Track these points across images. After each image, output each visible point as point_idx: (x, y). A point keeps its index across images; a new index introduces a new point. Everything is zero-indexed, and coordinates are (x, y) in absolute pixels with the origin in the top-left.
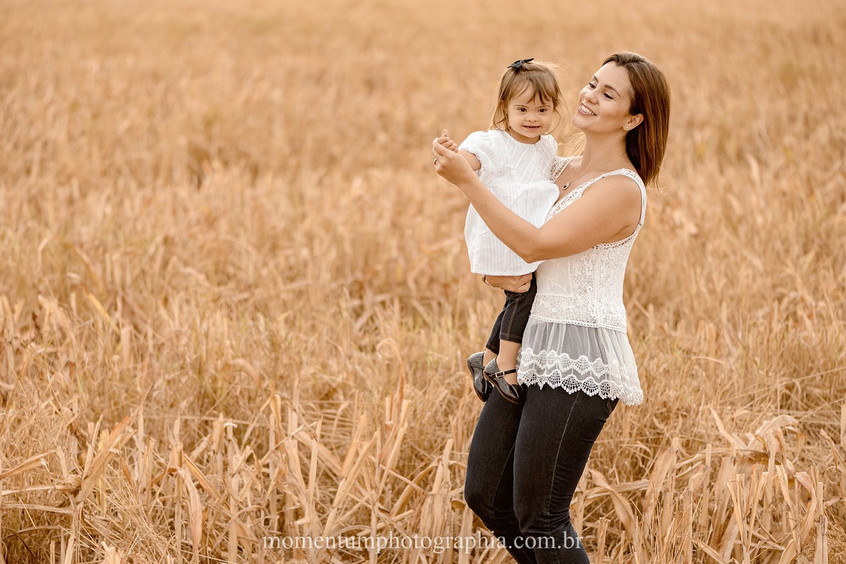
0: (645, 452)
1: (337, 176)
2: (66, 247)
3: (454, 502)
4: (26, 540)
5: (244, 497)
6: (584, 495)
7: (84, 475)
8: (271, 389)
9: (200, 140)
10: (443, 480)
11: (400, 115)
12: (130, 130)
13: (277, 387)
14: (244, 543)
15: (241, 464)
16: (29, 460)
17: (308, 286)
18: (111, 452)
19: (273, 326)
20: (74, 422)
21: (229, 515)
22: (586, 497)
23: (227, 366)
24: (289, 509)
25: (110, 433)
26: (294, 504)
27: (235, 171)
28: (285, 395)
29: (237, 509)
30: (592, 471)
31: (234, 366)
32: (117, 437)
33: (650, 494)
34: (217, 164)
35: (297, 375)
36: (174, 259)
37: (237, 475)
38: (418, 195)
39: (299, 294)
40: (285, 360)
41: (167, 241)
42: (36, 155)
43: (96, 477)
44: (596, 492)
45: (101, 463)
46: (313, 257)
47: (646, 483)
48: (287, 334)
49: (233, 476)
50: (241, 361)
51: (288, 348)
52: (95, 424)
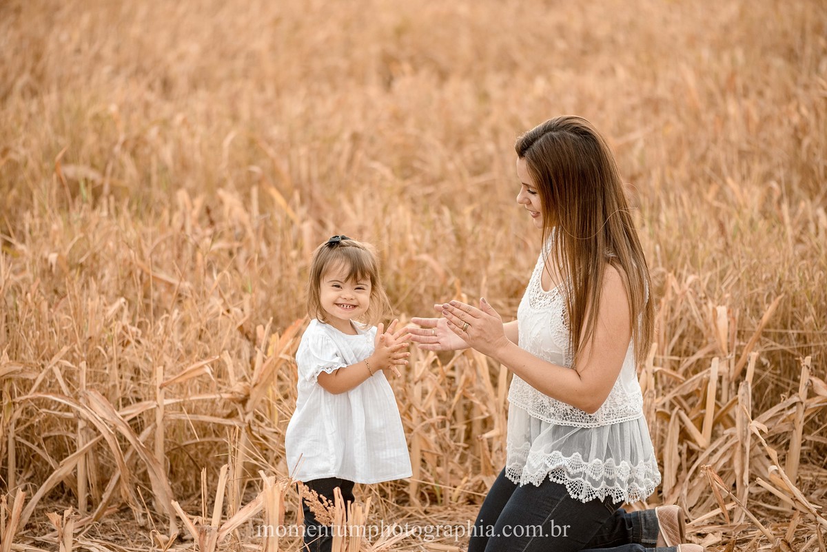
1: (520, 79)
2: (252, 143)
3: (659, 412)
4: (192, 452)
5: (428, 406)
6: (804, 405)
7: (253, 383)
8: (457, 286)
9: (392, 48)
10: (646, 388)
11: (576, 25)
12: (328, 40)
13: (462, 284)
14: (428, 457)
15: (424, 370)
16: (192, 367)
17: (494, 180)
18: (281, 359)
19: (459, 220)
20: (245, 323)
21: (411, 427)
22: (806, 407)
23: (410, 262)
24: (477, 418)
25: (280, 337)
26: (482, 414)
27: (424, 73)
28: (472, 292)
29: (419, 420)
30: (813, 379)
31: (418, 262)
32: (287, 341)
34: (407, 67)
35: (483, 272)
36: (360, 155)
37: (419, 383)
38: (598, 95)
39: (485, 188)
40: (471, 255)
41: (355, 138)
42: (240, 64)
43: (266, 386)
44: (818, 401)
45: (271, 370)
46: (500, 151)
48: (474, 228)
49: (416, 383)
50: (425, 257)
51: (475, 243)
52: (264, 328)
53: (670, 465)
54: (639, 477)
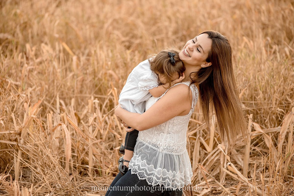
0: (283, 112)
7: (23, 127)
18: (32, 117)
21: (88, 144)
22: (251, 135)
30: (254, 124)
32: (34, 110)
33: (282, 134)
44: (256, 133)
45: (29, 121)
47: (280, 128)
52: (27, 103)
53: (195, 160)
54: (177, 179)
